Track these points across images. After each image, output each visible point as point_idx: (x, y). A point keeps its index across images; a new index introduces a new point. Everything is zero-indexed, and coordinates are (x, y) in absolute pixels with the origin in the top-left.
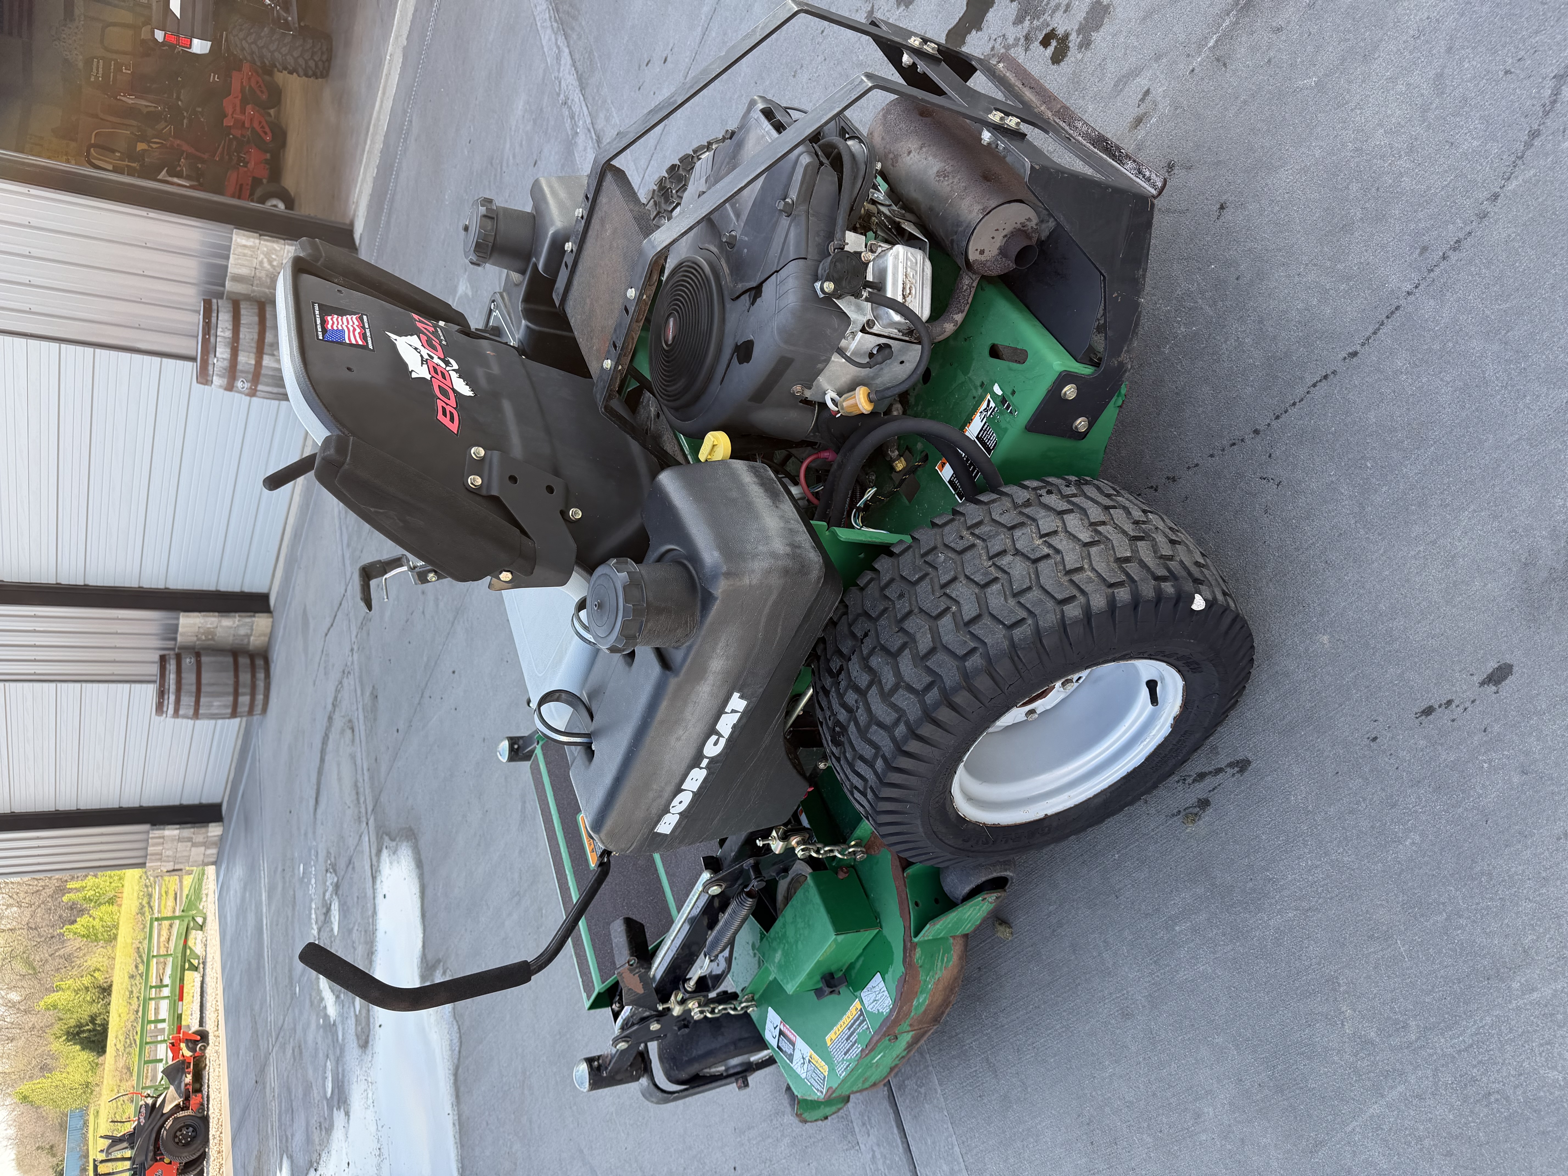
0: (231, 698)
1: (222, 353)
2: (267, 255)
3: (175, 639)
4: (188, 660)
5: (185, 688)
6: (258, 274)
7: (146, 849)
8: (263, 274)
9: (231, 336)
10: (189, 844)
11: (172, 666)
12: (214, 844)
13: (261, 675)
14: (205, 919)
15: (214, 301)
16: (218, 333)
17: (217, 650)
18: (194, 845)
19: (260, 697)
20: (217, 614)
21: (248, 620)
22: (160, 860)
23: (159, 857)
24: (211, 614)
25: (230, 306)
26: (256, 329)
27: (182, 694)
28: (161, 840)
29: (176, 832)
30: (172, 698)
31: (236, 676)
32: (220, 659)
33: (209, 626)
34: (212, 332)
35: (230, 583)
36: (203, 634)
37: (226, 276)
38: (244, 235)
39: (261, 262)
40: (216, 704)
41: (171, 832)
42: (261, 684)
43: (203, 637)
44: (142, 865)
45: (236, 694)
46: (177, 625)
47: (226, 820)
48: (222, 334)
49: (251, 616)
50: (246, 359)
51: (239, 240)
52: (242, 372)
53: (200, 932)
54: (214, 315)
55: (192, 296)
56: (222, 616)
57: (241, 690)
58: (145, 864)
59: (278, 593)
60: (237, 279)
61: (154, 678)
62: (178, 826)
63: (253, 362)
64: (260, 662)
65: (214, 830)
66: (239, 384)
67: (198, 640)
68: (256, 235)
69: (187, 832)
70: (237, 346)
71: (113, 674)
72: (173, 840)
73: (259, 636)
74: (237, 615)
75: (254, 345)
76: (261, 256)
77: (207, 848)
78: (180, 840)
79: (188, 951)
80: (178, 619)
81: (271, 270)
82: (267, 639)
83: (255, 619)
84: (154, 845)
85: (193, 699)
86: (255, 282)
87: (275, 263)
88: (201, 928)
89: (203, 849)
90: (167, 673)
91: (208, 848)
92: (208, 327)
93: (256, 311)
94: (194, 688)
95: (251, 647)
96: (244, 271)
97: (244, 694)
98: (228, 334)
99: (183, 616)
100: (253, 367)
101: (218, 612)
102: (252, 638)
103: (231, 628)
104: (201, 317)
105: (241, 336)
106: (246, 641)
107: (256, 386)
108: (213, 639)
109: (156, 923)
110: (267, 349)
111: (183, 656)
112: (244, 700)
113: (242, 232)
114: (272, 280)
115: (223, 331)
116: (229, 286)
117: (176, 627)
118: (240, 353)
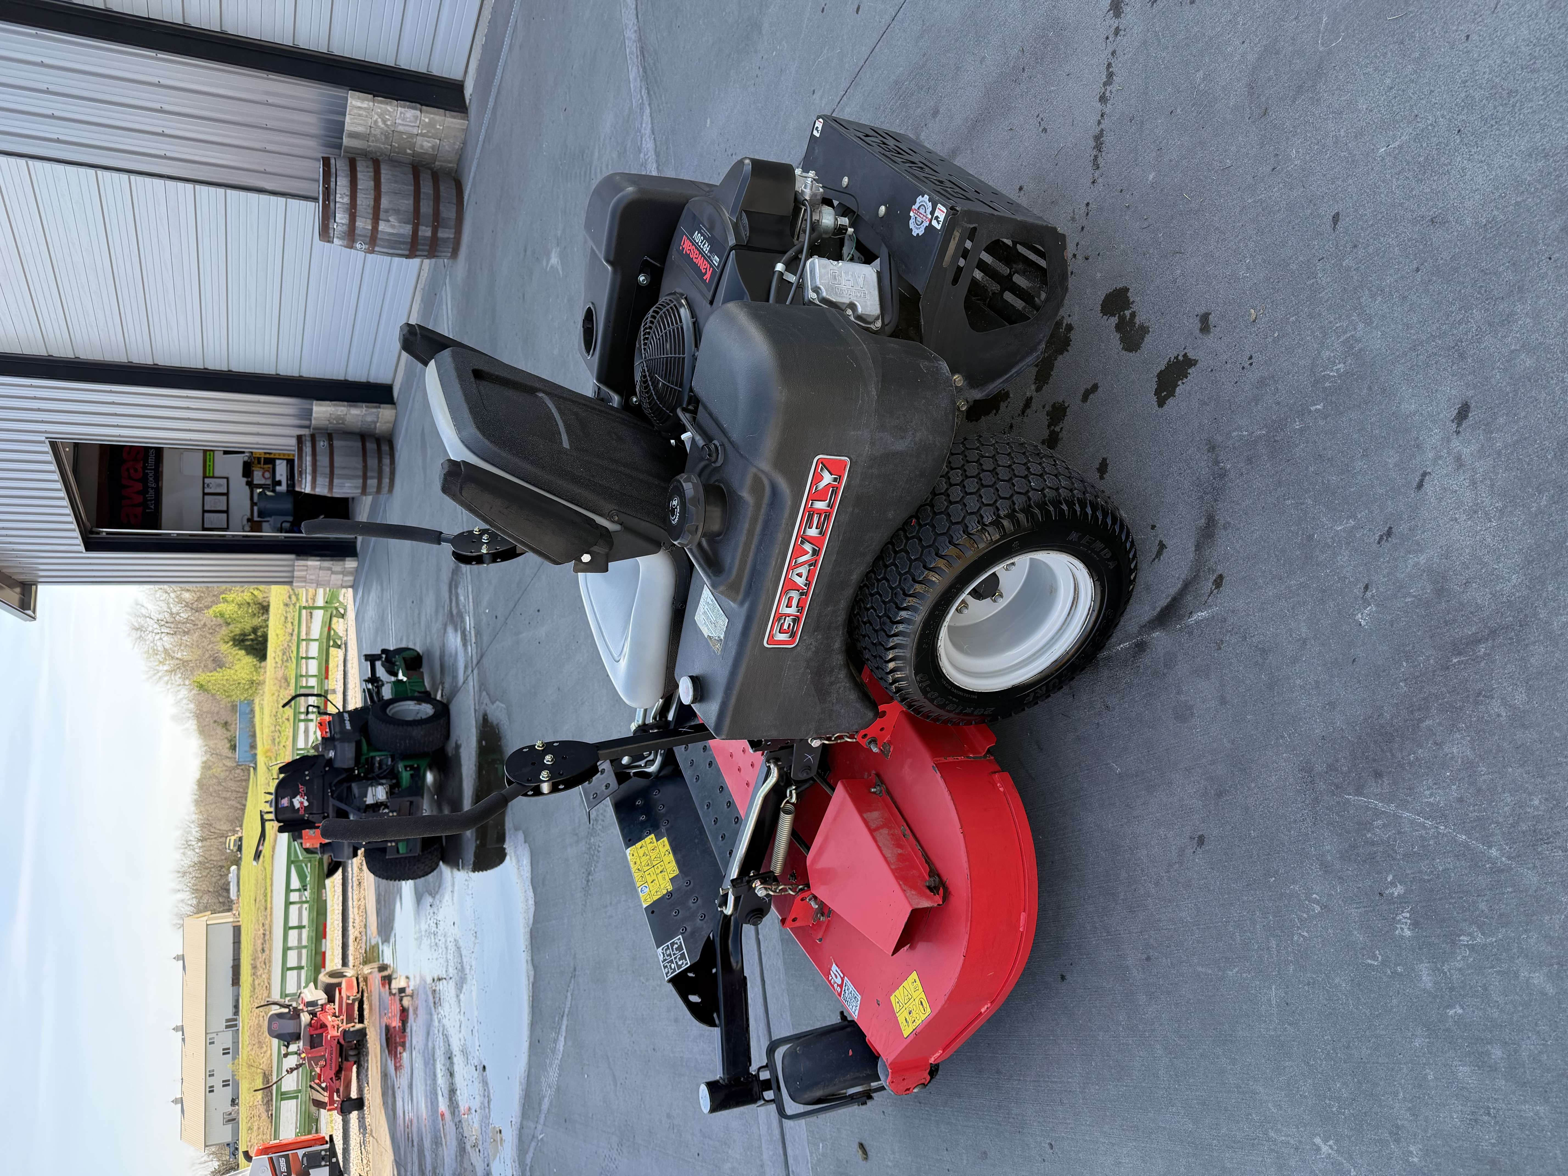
0: (361, 481)
1: (341, 219)
2: (381, 115)
3: (310, 420)
4: (322, 443)
5: (319, 469)
6: (373, 131)
7: (293, 571)
8: (378, 132)
9: (349, 202)
10: (330, 572)
11: (308, 449)
12: (350, 573)
13: (386, 461)
14: (345, 610)
15: (333, 161)
16: (338, 199)
17: (348, 434)
18: (333, 573)
19: (386, 481)
20: (346, 403)
21: (374, 410)
22: (305, 581)
23: (304, 580)
24: (341, 403)
25: (347, 168)
26: (372, 196)
27: (318, 475)
28: (305, 567)
29: (318, 563)
30: (309, 478)
31: (365, 461)
32: (350, 443)
33: (339, 413)
34: (332, 197)
35: (356, 373)
36: (334, 419)
37: (343, 131)
38: (359, 98)
39: (376, 122)
40: (347, 485)
41: (313, 563)
42: (387, 469)
43: (335, 422)
44: (290, 583)
45: (365, 478)
46: (312, 409)
47: (360, 556)
48: (341, 200)
49: (376, 407)
50: (363, 224)
51: (354, 103)
52: (360, 235)
53: (341, 620)
54: (333, 179)
56: (351, 406)
57: (369, 474)
58: (292, 582)
59: (400, 389)
60: (353, 135)
61: (293, 448)
62: (318, 558)
63: (370, 228)
64: (385, 448)
65: (351, 564)
66: (358, 246)
67: (330, 423)
68: (371, 96)
69: (327, 564)
70: (355, 212)
71: (257, 444)
72: (315, 569)
73: (385, 423)
74: (364, 405)
75: (370, 211)
76: (376, 117)
78: (321, 568)
79: (332, 633)
80: (312, 405)
81: (386, 128)
82: (391, 425)
83: (381, 410)
84: (300, 569)
85: (328, 480)
86: (371, 139)
87: (389, 123)
88: (343, 616)
89: (341, 576)
90: (304, 455)
91: (346, 576)
92: (328, 194)
93: (372, 174)
94: (327, 470)
95: (377, 431)
96: (360, 129)
97: (372, 478)
98: (346, 200)
99: (316, 404)
100: (370, 232)
101: (347, 401)
102: (378, 424)
103: (359, 415)
104: (321, 170)
105: (359, 202)
106: (373, 426)
107: (373, 248)
108: (343, 423)
109: (304, 612)
110: (382, 215)
111: (317, 439)
112: (372, 482)
113: (357, 93)
114: (387, 137)
115: (342, 197)
116: (346, 141)
117: (310, 412)
118: (358, 219)
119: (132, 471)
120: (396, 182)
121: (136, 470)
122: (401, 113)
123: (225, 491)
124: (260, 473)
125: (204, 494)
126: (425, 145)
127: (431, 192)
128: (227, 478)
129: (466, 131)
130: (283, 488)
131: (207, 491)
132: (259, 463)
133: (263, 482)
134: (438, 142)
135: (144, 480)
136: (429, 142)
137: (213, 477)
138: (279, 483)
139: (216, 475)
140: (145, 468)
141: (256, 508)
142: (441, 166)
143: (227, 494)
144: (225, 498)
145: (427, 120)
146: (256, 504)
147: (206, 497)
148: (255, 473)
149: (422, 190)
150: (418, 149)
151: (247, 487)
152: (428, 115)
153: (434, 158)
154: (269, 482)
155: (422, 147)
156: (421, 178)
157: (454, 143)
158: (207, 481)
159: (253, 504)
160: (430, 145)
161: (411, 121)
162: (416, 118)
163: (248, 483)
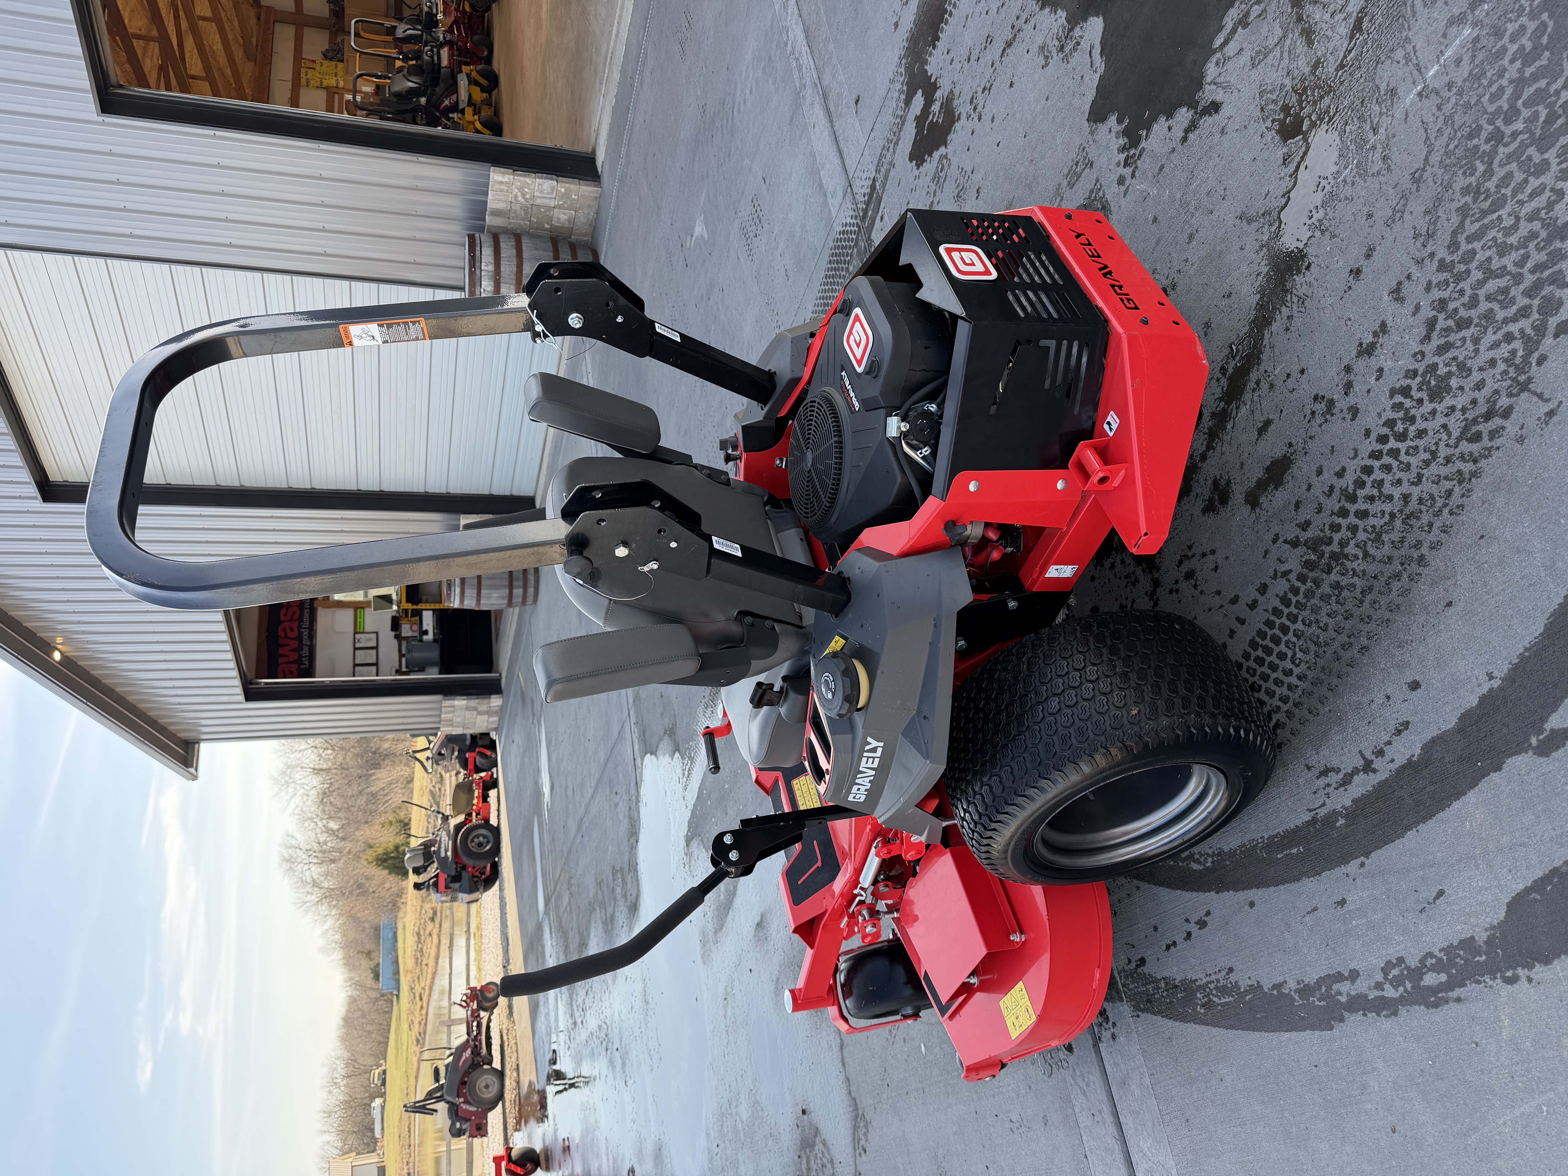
0: (507, 591)
1: (486, 286)
2: (520, 189)
6: (513, 207)
7: (440, 716)
8: (517, 207)
9: (493, 269)
10: (475, 712)
12: (496, 713)
15: (477, 235)
16: (483, 268)
18: (480, 713)
19: (529, 590)
22: (452, 725)
23: (451, 723)
25: (491, 240)
26: (514, 262)
27: (466, 589)
28: (452, 709)
29: (464, 702)
30: (457, 591)
34: (477, 266)
35: (499, 486)
37: (486, 210)
38: (500, 172)
39: (516, 196)
40: (494, 596)
41: (460, 702)
44: (437, 729)
45: (511, 589)
46: (459, 524)
47: (505, 693)
48: (485, 268)
51: (496, 177)
54: (478, 249)
55: (457, 231)
57: (515, 584)
58: (439, 727)
59: (542, 497)
60: (496, 213)
62: (465, 697)
65: (496, 701)
68: (511, 171)
69: (473, 702)
70: (499, 279)
72: (462, 709)
75: (514, 277)
76: (516, 190)
77: (490, 716)
78: (468, 709)
80: (459, 520)
81: (525, 203)
84: (446, 713)
85: (475, 592)
86: (512, 215)
87: (528, 196)
89: (486, 717)
92: (473, 261)
93: (514, 245)
96: (501, 206)
97: (517, 589)
98: (491, 268)
99: (463, 518)
104: (467, 251)
105: (502, 269)
110: (524, 279)
112: (518, 592)
113: (498, 169)
114: (526, 213)
115: (487, 265)
116: (489, 220)
118: (502, 285)
119: (288, 631)
120: (536, 249)
121: (292, 630)
122: (539, 185)
123: (374, 645)
124: (408, 626)
125: (355, 649)
126: (562, 217)
128: (377, 633)
129: (599, 199)
130: (430, 637)
131: (357, 645)
132: (407, 616)
133: (410, 634)
134: (573, 213)
135: (300, 638)
136: (565, 214)
137: (363, 633)
138: (426, 633)
139: (366, 630)
140: (300, 627)
141: (404, 660)
142: (577, 240)
143: (376, 648)
144: (374, 652)
145: (563, 190)
146: (404, 655)
147: (357, 652)
148: (403, 626)
150: (555, 223)
151: (396, 641)
152: (563, 184)
153: (571, 231)
154: (416, 634)
155: (559, 219)
156: (560, 246)
157: (589, 214)
158: (357, 636)
159: (401, 655)
160: (566, 217)
161: (548, 193)
162: (553, 189)
163: (396, 637)
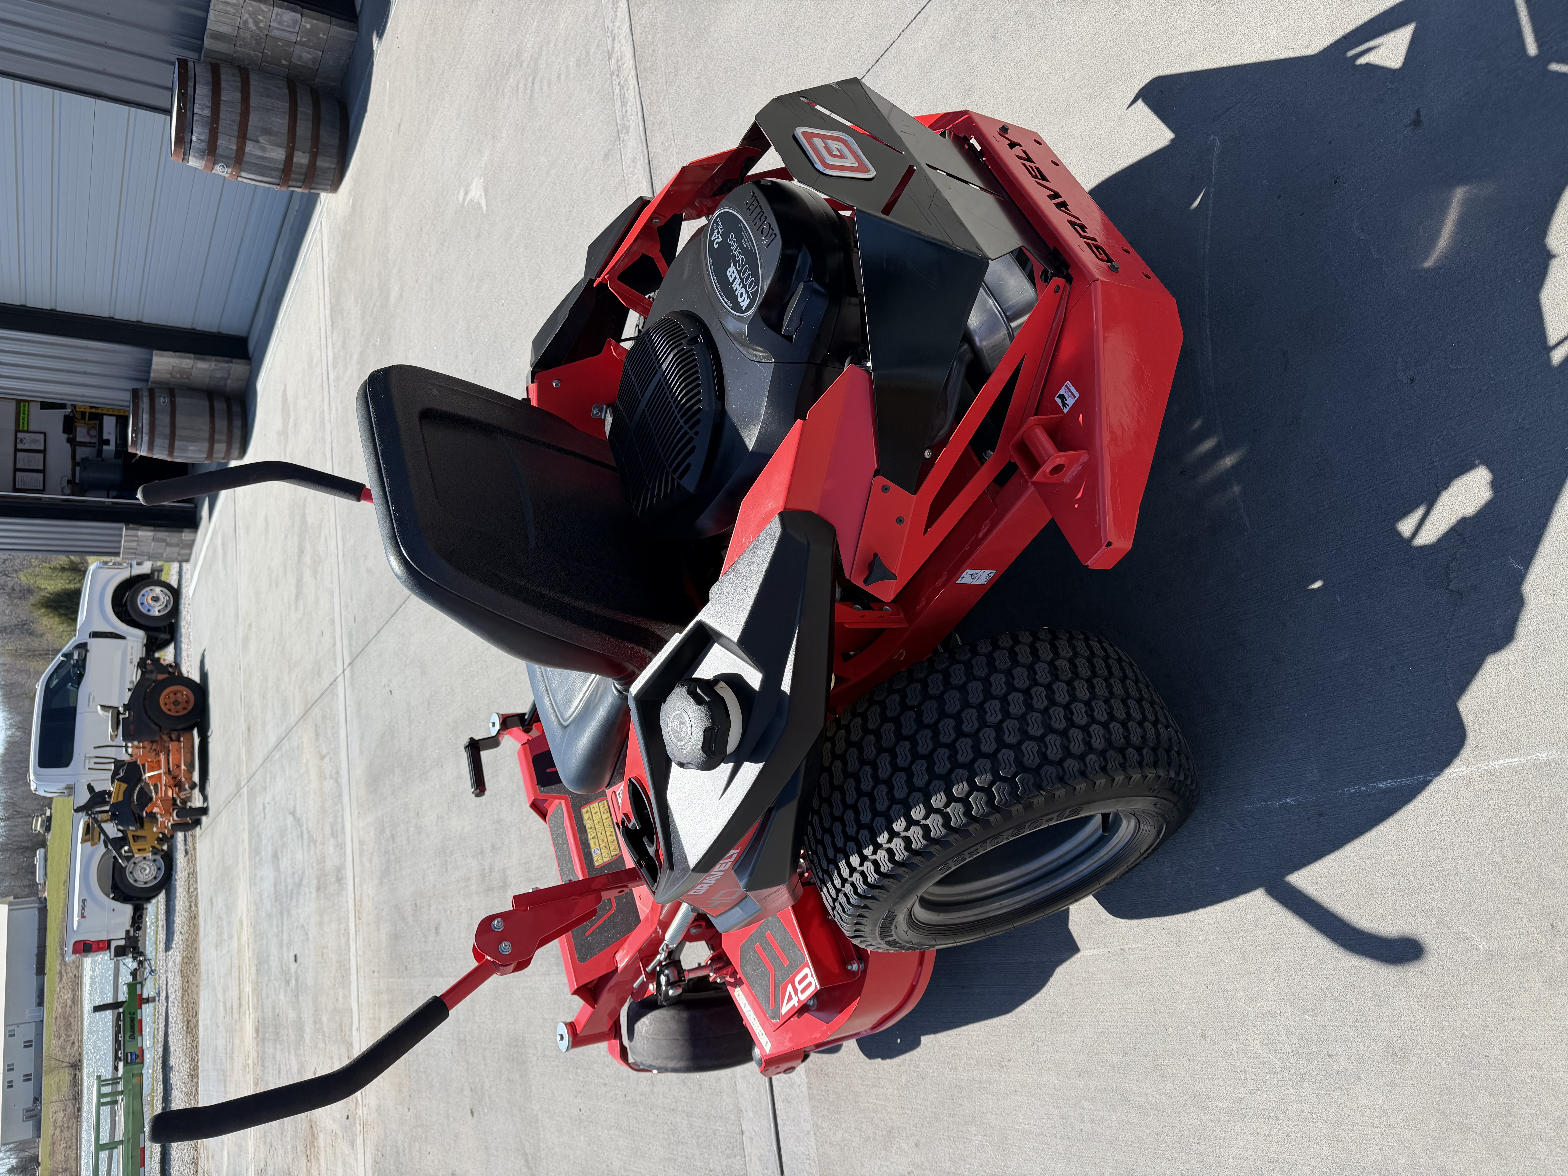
0: (207, 445)
1: (199, 134)
2: (253, 15)
3: (149, 372)
4: (162, 400)
5: (158, 429)
6: (241, 34)
7: (119, 542)
8: (247, 35)
9: (209, 115)
10: (164, 544)
11: (145, 404)
13: (238, 423)
15: (191, 64)
16: (196, 110)
17: (192, 389)
18: (169, 545)
19: (236, 446)
20: (192, 355)
21: (226, 365)
22: (135, 554)
23: (134, 552)
24: (186, 355)
25: (209, 75)
26: (238, 110)
28: (135, 538)
29: (151, 534)
30: (145, 439)
31: (212, 422)
32: (196, 400)
33: (183, 366)
34: (189, 110)
35: (206, 322)
36: (177, 373)
37: (205, 30)
40: (191, 448)
41: (145, 534)
42: (238, 433)
43: (178, 376)
44: (112, 554)
45: (212, 441)
48: (200, 112)
49: (228, 362)
50: (227, 143)
52: (222, 156)
54: (191, 84)
56: (197, 359)
57: (217, 437)
60: (218, 36)
61: (127, 404)
62: (152, 528)
63: (235, 148)
64: (236, 409)
65: (188, 536)
66: (221, 162)
67: (172, 377)
69: (162, 535)
70: (217, 128)
71: (84, 396)
72: (148, 540)
73: (238, 380)
74: (214, 358)
75: (236, 128)
76: (246, 16)
78: (155, 540)
80: (152, 355)
81: (258, 31)
82: (245, 383)
83: (233, 366)
84: (127, 540)
85: (167, 441)
86: (238, 44)
87: (261, 25)
89: (177, 549)
90: (140, 412)
91: (183, 549)
92: (184, 99)
93: (239, 84)
94: (167, 431)
95: (228, 389)
96: (224, 29)
97: (220, 441)
98: (207, 112)
99: (156, 355)
100: (234, 152)
101: (194, 353)
102: (229, 382)
103: (207, 370)
104: (176, 75)
105: (221, 116)
106: (222, 383)
107: (238, 172)
108: (188, 378)
110: (250, 135)
111: (156, 394)
112: (221, 447)
114: (258, 43)
115: (201, 108)
116: (207, 42)
117: (149, 362)
118: (220, 136)
120: (268, 96)
122: (277, 14)
123: (42, 448)
124: (85, 430)
125: (17, 450)
126: (305, 56)
127: (310, 112)
128: (45, 434)
129: (354, 44)
130: (112, 448)
131: (19, 446)
132: (83, 418)
133: (87, 440)
134: (320, 54)
136: (309, 53)
137: (28, 432)
138: (107, 442)
139: (32, 428)
141: (78, 469)
142: (322, 84)
143: (44, 452)
144: (41, 455)
145: (308, 26)
146: (78, 464)
147: (19, 454)
148: (78, 429)
149: (299, 109)
150: (295, 60)
151: (69, 445)
152: (309, 20)
153: (314, 73)
154: (94, 440)
155: (300, 57)
156: (298, 95)
157: (339, 58)
158: (20, 435)
159: (75, 465)
160: (310, 56)
161: (287, 26)
162: (295, 22)
163: (69, 440)
